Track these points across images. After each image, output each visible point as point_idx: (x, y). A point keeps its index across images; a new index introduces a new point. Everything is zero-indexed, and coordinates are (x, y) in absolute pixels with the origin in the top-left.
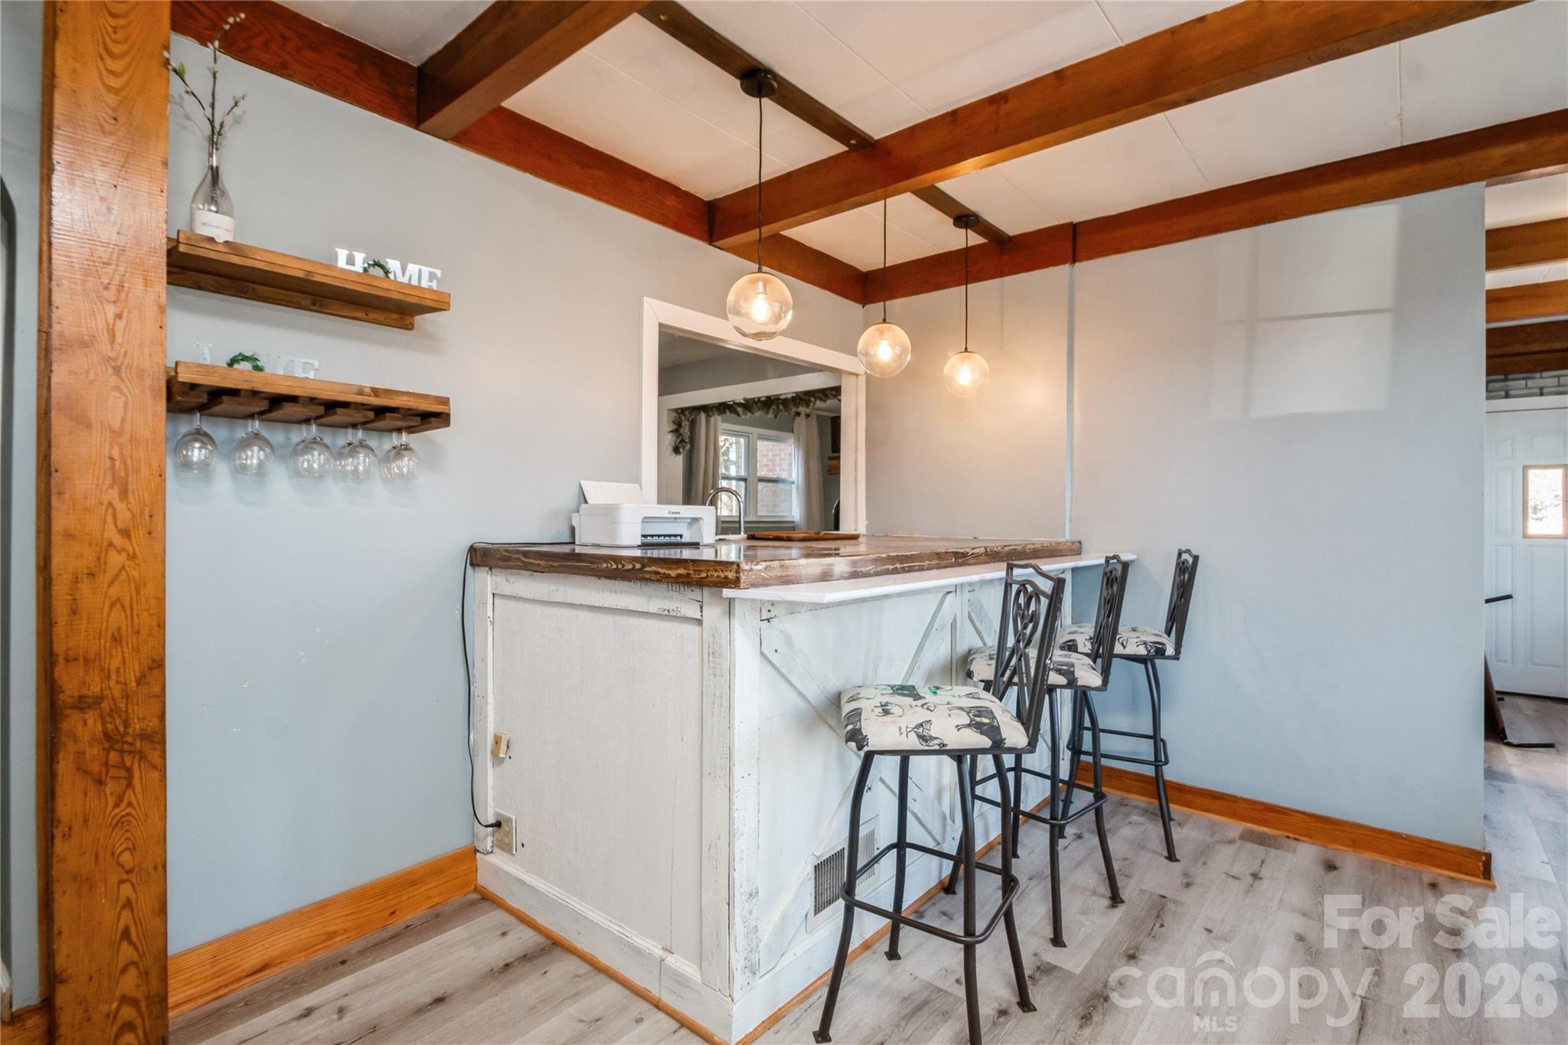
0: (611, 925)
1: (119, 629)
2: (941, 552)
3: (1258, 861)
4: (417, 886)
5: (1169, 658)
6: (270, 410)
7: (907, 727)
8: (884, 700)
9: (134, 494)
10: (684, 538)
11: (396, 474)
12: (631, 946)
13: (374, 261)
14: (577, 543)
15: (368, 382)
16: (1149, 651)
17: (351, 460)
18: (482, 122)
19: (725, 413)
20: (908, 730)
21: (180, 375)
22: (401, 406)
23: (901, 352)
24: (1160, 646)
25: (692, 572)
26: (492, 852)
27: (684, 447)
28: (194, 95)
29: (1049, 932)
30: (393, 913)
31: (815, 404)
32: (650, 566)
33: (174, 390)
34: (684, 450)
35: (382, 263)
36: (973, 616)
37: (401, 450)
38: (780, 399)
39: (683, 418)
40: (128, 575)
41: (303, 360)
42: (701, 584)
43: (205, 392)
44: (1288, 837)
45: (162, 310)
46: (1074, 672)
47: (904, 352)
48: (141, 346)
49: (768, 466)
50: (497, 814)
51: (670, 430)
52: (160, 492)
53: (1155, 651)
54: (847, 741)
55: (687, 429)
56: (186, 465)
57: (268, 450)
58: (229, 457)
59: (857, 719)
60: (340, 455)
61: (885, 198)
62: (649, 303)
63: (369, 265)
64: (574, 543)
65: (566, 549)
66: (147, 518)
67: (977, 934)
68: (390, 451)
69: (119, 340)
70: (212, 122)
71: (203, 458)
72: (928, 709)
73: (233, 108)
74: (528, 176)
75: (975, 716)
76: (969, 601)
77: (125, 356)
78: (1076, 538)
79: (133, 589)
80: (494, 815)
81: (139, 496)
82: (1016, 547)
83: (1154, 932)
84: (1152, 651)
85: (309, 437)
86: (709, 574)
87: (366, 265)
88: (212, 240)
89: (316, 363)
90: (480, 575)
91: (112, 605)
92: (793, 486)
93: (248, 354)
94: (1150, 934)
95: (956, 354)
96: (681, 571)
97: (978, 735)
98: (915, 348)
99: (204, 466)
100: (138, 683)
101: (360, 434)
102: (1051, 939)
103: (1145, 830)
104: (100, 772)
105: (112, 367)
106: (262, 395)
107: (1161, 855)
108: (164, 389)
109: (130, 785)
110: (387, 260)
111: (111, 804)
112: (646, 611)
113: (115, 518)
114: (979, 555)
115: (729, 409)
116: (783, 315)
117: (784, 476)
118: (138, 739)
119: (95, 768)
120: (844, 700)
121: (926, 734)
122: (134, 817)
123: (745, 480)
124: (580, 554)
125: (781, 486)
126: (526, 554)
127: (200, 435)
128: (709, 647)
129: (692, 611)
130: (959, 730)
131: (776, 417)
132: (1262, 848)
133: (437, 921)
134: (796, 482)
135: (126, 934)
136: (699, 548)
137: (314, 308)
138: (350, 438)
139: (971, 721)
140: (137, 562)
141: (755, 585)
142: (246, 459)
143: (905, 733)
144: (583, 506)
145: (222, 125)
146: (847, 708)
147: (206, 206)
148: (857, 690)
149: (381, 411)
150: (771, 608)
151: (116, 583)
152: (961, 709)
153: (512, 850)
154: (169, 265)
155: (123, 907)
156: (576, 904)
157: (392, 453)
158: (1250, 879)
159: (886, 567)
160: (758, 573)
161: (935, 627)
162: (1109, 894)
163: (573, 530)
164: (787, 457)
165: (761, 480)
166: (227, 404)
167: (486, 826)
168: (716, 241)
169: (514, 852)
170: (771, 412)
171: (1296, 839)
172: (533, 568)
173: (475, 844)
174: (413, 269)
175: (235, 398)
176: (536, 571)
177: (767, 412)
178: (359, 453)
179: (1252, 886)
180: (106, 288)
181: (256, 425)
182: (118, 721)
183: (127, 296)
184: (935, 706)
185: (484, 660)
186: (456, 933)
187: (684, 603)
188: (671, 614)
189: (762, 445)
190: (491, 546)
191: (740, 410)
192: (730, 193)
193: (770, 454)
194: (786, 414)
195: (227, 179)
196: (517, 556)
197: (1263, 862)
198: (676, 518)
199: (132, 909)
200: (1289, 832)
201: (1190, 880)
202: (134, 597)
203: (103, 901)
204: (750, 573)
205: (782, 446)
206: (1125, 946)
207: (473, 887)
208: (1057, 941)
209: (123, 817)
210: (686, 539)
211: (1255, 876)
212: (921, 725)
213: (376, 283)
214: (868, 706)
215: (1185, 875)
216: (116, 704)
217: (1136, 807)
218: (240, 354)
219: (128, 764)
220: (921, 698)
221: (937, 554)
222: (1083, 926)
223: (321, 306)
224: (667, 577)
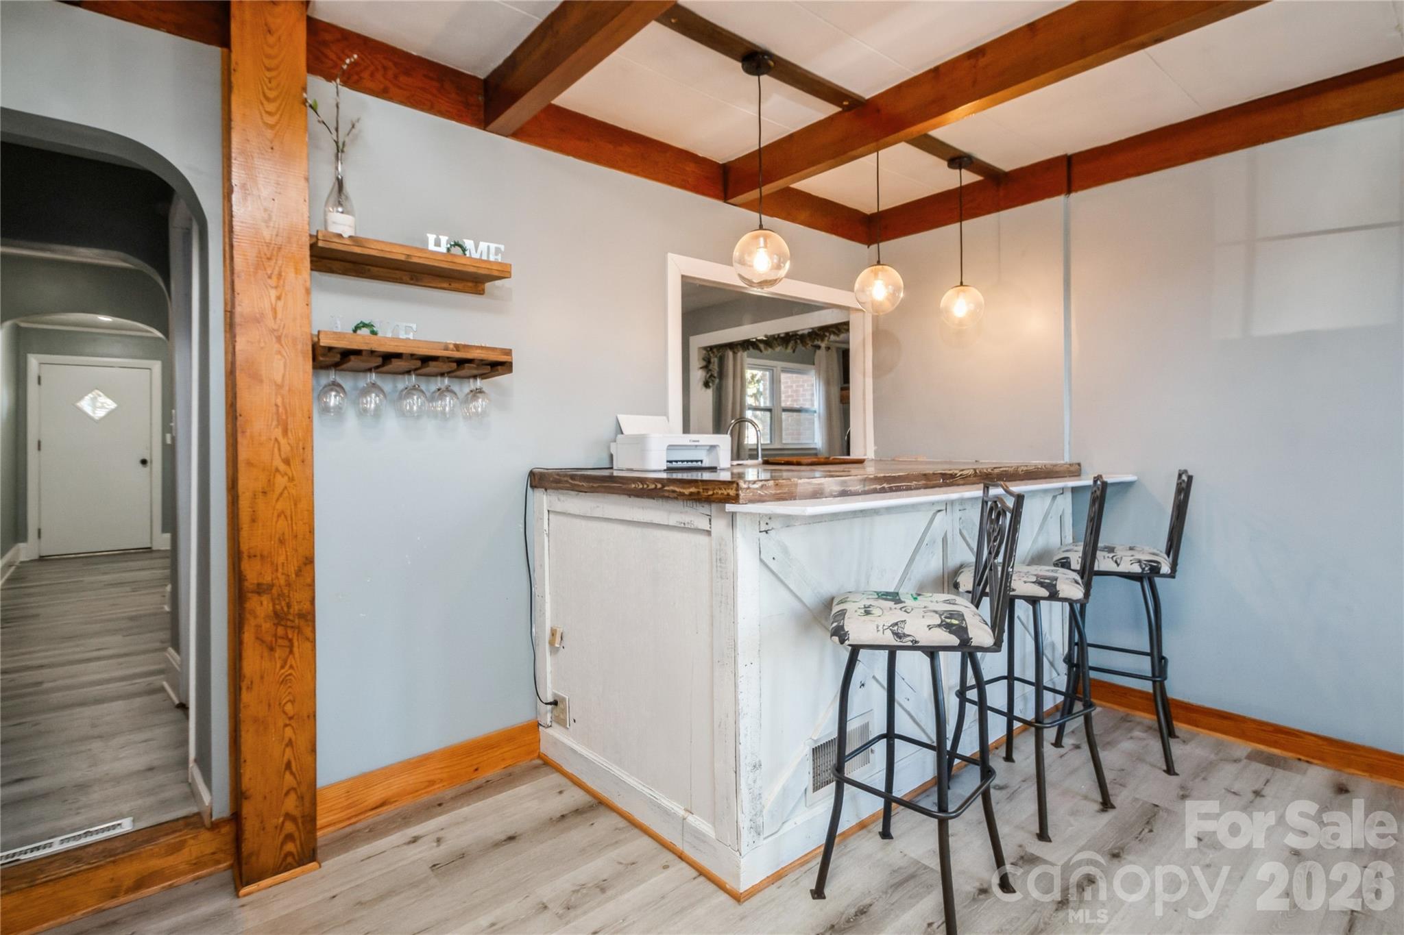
0: (643, 788)
1: (283, 534)
2: (929, 474)
3: (1262, 780)
4: (495, 749)
5: (1164, 576)
6: (383, 365)
7: (884, 625)
8: (868, 603)
9: (291, 431)
10: (704, 462)
11: (473, 413)
12: (660, 806)
13: (455, 242)
14: (615, 468)
15: (451, 340)
16: (1143, 569)
17: (440, 402)
18: (535, 119)
19: (749, 349)
20: (885, 628)
21: (321, 341)
22: (475, 358)
23: (894, 291)
24: (1155, 564)
25: (701, 490)
26: (551, 726)
27: (713, 381)
28: (325, 124)
29: (1036, 828)
30: (476, 770)
31: (829, 338)
32: (668, 486)
33: (319, 352)
34: (713, 384)
35: (460, 243)
36: (965, 533)
37: (478, 392)
38: (798, 335)
39: (712, 355)
40: (289, 493)
41: (405, 324)
42: (709, 500)
43: (337, 353)
44: (1300, 759)
45: (308, 292)
46: (1056, 585)
47: (897, 290)
48: (294, 320)
49: (792, 396)
50: (555, 695)
51: (700, 366)
52: (309, 431)
53: (1150, 569)
54: (832, 636)
55: (716, 364)
56: (326, 409)
57: (382, 396)
58: (355, 403)
59: (842, 618)
60: (432, 399)
61: (877, 150)
62: (671, 257)
63: (451, 245)
64: (612, 468)
65: (606, 473)
66: (301, 450)
67: (949, 811)
68: (468, 394)
69: (279, 315)
70: (337, 143)
71: (337, 403)
72: (905, 611)
73: (351, 130)
74: (571, 159)
75: (946, 617)
76: (960, 519)
77: (284, 328)
78: (1075, 461)
79: (292, 503)
80: (552, 695)
81: (295, 433)
82: (1007, 469)
83: (1141, 836)
84: (1147, 569)
85: (410, 385)
86: (715, 492)
87: (449, 246)
88: (340, 236)
89: (414, 326)
90: (538, 494)
91: (279, 516)
92: (815, 415)
93: (367, 322)
94: (1137, 838)
95: (952, 288)
96: (693, 490)
97: (947, 633)
98: (907, 287)
99: (338, 409)
100: (297, 575)
101: (446, 381)
102: (1037, 834)
103: (1147, 745)
104: (271, 641)
105: (275, 336)
106: (376, 354)
107: (1160, 768)
108: (310, 352)
109: (291, 652)
110: (465, 240)
111: (278, 666)
112: (666, 524)
113: (279, 450)
114: (968, 476)
115: (752, 345)
116: (782, 265)
117: (807, 406)
118: (297, 617)
119: (269, 638)
120: (835, 602)
121: (900, 631)
122: (294, 677)
123: (770, 410)
124: (617, 477)
125: (803, 415)
126: (573, 477)
127: (335, 386)
128: (717, 554)
129: (703, 523)
130: (930, 629)
131: (794, 351)
132: (1270, 768)
133: (509, 779)
134: (817, 411)
135: (288, 766)
136: (716, 472)
137: (412, 282)
138: (439, 385)
139: (942, 622)
140: (295, 483)
141: (752, 501)
142: (367, 404)
143: (882, 630)
144: (620, 436)
145: (344, 144)
146: (836, 609)
147: (335, 209)
148: (849, 595)
149: (461, 362)
150: (768, 521)
151: (281, 499)
152: (936, 612)
153: (566, 724)
154: (311, 256)
155: (287, 745)
156: (616, 770)
157: (470, 396)
158: (1251, 796)
159: (874, 486)
160: (755, 491)
161: (925, 542)
162: (1100, 800)
163: (611, 456)
164: (809, 388)
165: (785, 410)
166: (354, 362)
167: (546, 704)
168: (729, 199)
169: (568, 726)
170: (790, 347)
171: (1308, 762)
172: (577, 489)
173: (539, 719)
174: (483, 246)
175: (359, 357)
176: (581, 492)
177: (786, 348)
178: (446, 396)
179: (1252, 802)
180: (270, 277)
181: (373, 377)
182: (283, 603)
183: (284, 282)
184: (912, 609)
185: (542, 566)
186: (523, 789)
187: (696, 516)
188: (686, 526)
189: (785, 377)
190: (546, 471)
191: (762, 346)
192: (741, 155)
193: (794, 385)
194: (803, 348)
195: (349, 187)
196: (565, 479)
197: (1268, 781)
198: (696, 446)
199: (292, 747)
200: (1301, 754)
201: (1187, 793)
202: (293, 510)
203: (274, 739)
204: (748, 491)
205: (805, 377)
206: (1110, 846)
207: (536, 754)
208: (1043, 835)
209: (287, 676)
210: (706, 464)
211: (1257, 793)
212: (896, 624)
213: (456, 260)
214: (853, 608)
215: (1182, 788)
216: (281, 591)
217: (1139, 723)
218: (361, 322)
219: (290, 636)
220: (901, 602)
221: (925, 475)
222: (1072, 826)
223: (417, 280)
224: (682, 494)
